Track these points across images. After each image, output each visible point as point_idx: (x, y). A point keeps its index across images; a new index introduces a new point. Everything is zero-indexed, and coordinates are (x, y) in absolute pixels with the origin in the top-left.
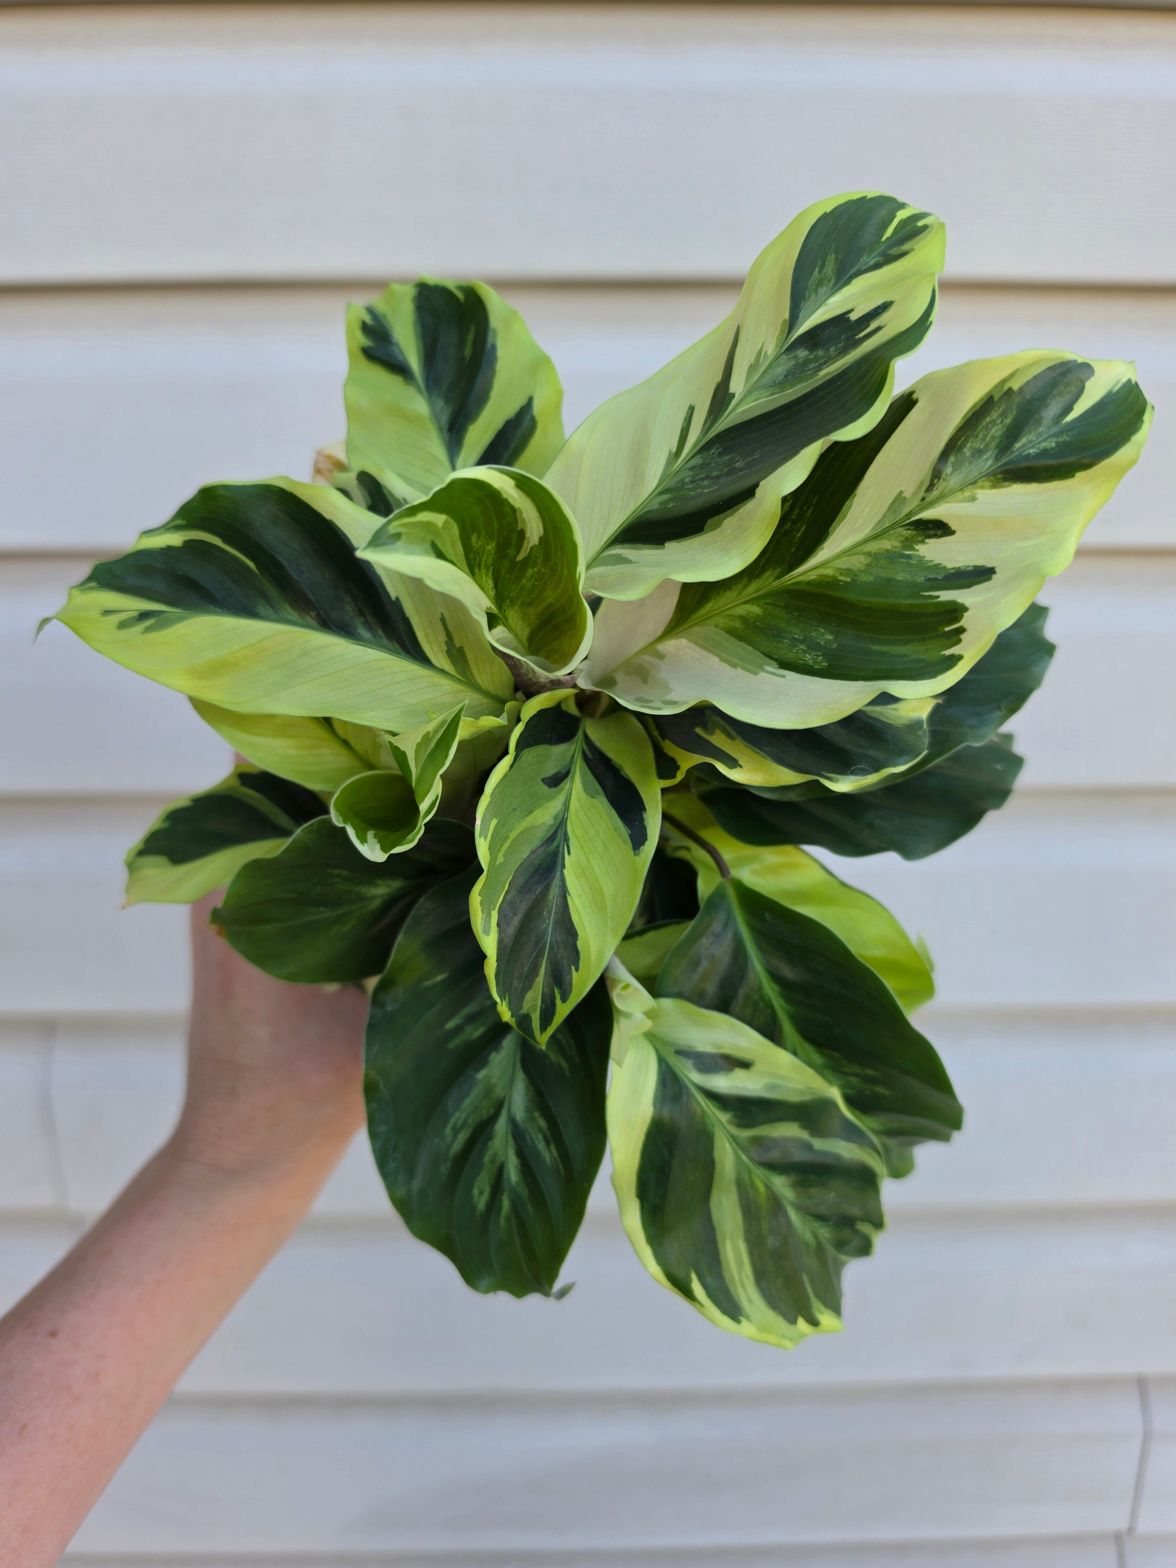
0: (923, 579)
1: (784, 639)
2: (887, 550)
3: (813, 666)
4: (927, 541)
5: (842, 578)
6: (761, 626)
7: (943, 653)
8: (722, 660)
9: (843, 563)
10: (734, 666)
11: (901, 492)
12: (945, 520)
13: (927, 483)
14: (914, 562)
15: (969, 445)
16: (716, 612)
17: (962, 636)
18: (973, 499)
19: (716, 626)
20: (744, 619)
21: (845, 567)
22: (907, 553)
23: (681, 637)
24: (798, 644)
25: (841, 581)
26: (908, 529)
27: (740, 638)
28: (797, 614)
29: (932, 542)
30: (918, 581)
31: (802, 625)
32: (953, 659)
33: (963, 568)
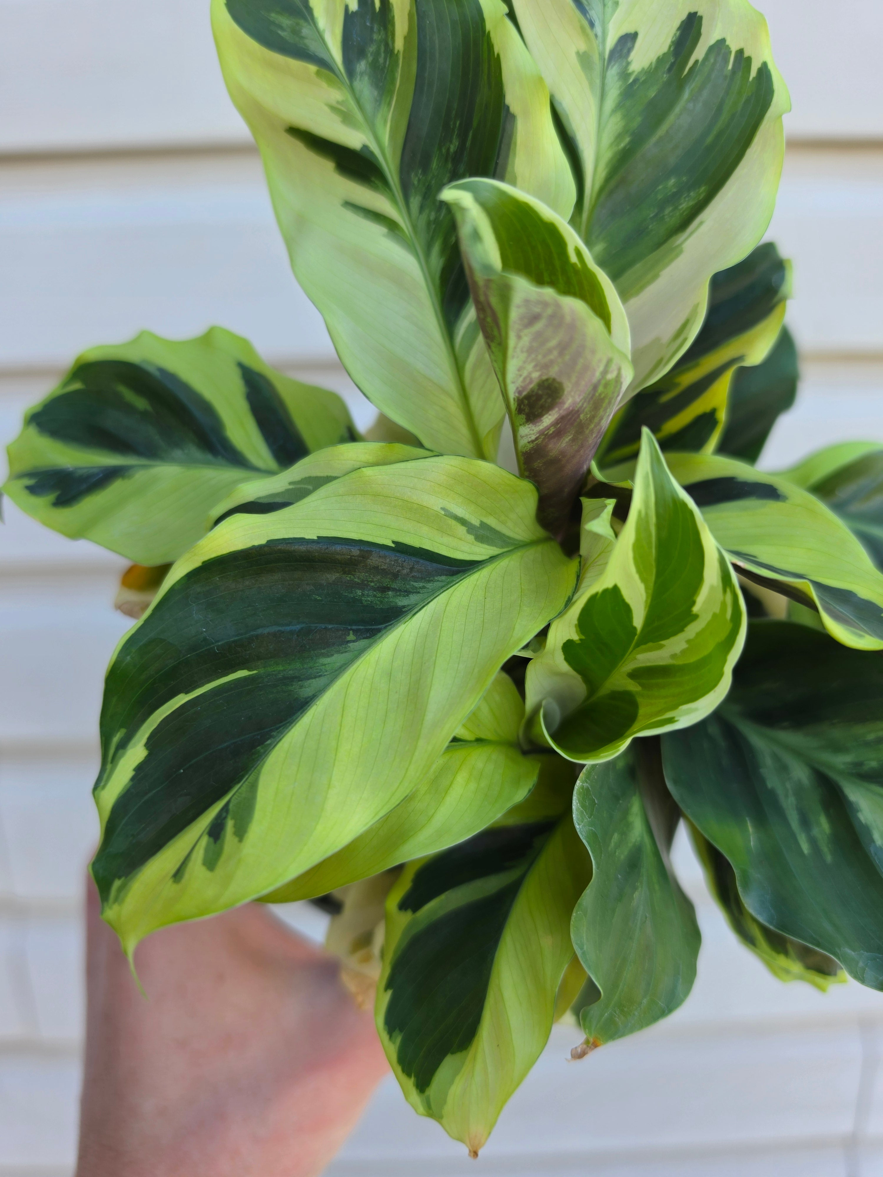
0: (665, 76)
2: (620, 94)
3: (700, 199)
4: (630, 59)
5: (622, 145)
6: (618, 249)
7: (751, 79)
8: (637, 294)
9: (607, 138)
10: (655, 278)
11: (578, 52)
12: (623, 32)
14: (643, 79)
17: (746, 55)
18: (616, 3)
21: (612, 139)
22: (631, 80)
24: (662, 214)
25: (625, 147)
26: (612, 67)
27: (618, 276)
29: (633, 56)
30: (666, 79)
32: (764, 72)
33: (674, 39)
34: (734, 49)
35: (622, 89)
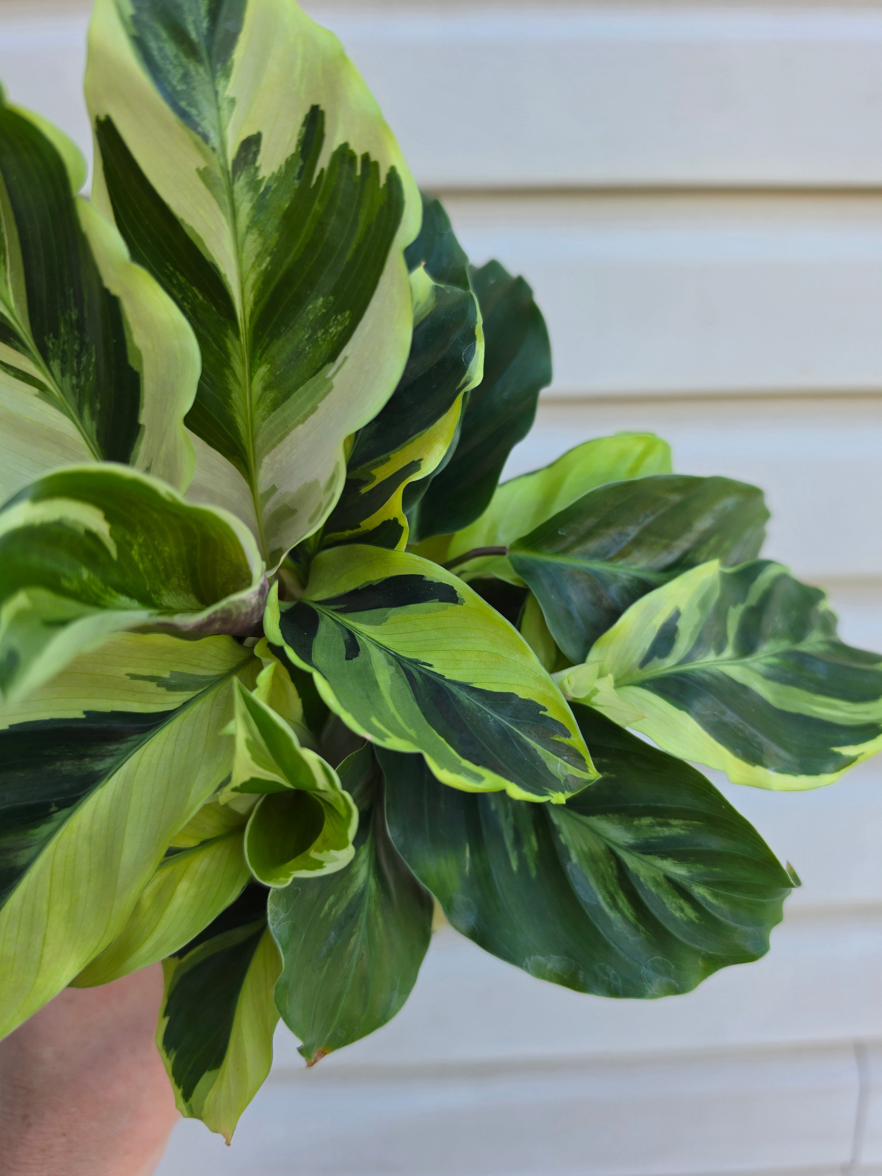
0: (296, 182)
1: (304, 349)
2: (253, 208)
3: (345, 327)
4: (257, 164)
5: (264, 266)
6: (282, 370)
7: (381, 186)
8: (303, 421)
9: (249, 259)
10: (314, 409)
11: (198, 170)
12: (243, 137)
13: (199, 138)
14: (275, 185)
15: (175, 82)
16: (249, 415)
17: (372, 159)
18: (232, 102)
19: (264, 419)
20: (267, 388)
21: (253, 259)
22: (262, 189)
23: (261, 462)
24: (315, 337)
25: (267, 268)
26: (239, 178)
27: (286, 397)
28: (284, 328)
29: (260, 160)
30: (297, 186)
31: (296, 327)
32: (393, 177)
33: (300, 137)
34: (359, 153)
35: (254, 201)
